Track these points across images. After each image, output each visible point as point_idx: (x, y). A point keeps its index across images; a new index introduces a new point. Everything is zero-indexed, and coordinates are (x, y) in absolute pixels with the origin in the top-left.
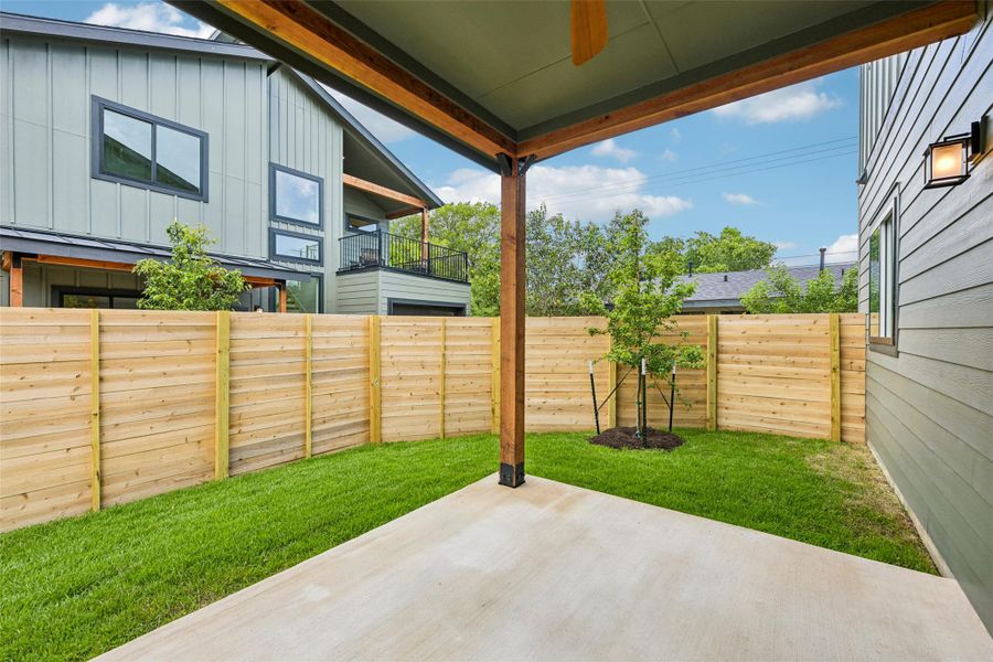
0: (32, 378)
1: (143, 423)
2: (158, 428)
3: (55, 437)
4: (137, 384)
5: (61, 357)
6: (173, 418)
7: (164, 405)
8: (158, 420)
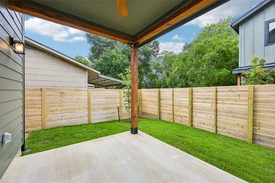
0: (206, 101)
1: (226, 116)
2: (230, 118)
3: (209, 114)
4: (224, 105)
5: (210, 97)
6: (234, 117)
7: (231, 112)
8: (230, 116)
